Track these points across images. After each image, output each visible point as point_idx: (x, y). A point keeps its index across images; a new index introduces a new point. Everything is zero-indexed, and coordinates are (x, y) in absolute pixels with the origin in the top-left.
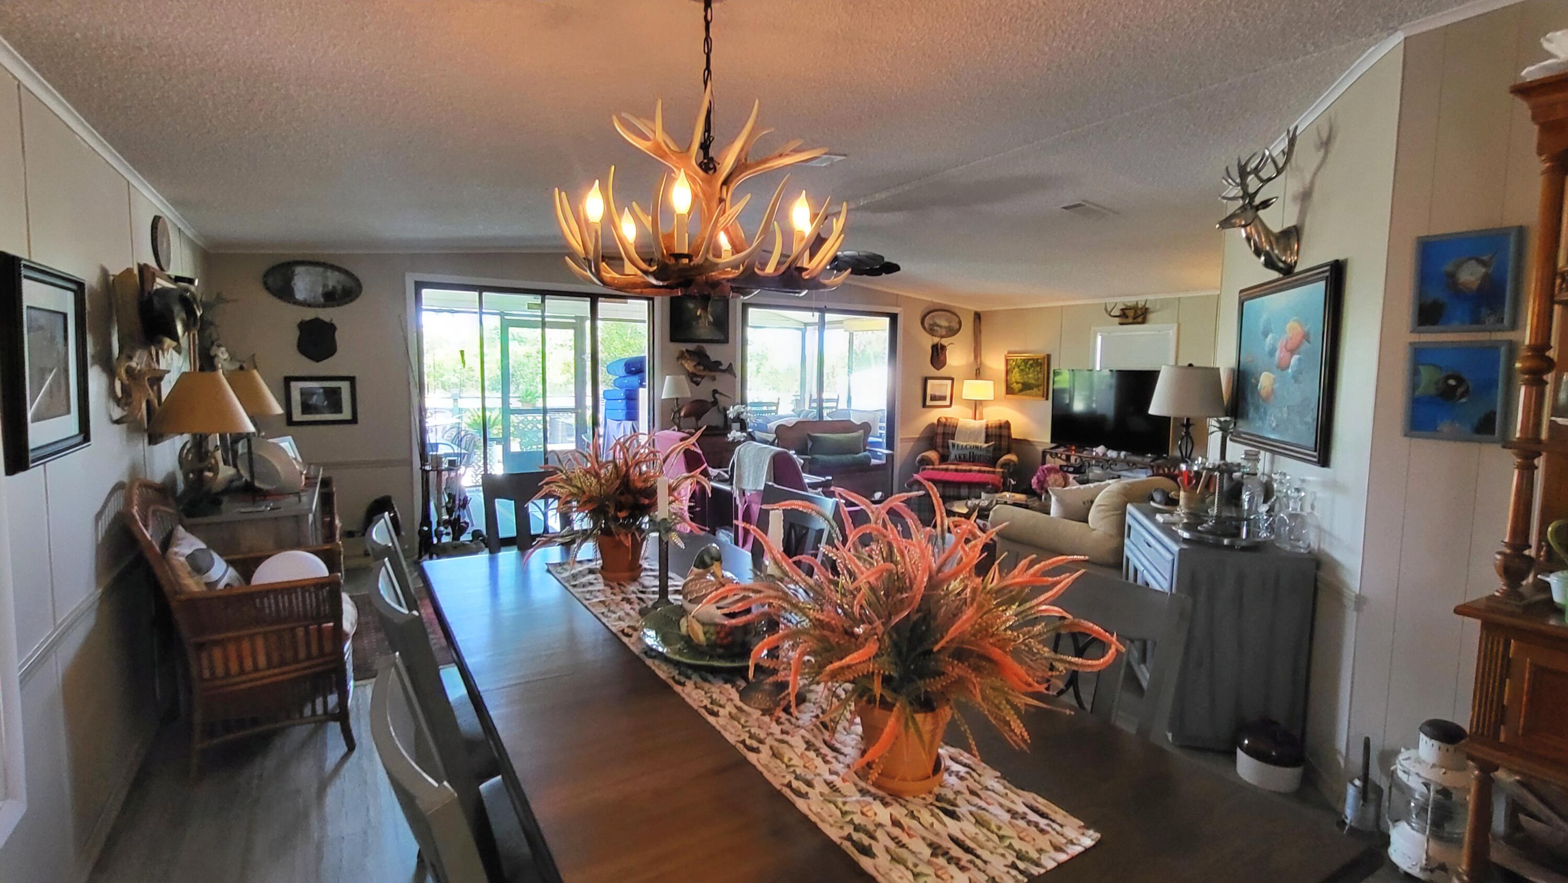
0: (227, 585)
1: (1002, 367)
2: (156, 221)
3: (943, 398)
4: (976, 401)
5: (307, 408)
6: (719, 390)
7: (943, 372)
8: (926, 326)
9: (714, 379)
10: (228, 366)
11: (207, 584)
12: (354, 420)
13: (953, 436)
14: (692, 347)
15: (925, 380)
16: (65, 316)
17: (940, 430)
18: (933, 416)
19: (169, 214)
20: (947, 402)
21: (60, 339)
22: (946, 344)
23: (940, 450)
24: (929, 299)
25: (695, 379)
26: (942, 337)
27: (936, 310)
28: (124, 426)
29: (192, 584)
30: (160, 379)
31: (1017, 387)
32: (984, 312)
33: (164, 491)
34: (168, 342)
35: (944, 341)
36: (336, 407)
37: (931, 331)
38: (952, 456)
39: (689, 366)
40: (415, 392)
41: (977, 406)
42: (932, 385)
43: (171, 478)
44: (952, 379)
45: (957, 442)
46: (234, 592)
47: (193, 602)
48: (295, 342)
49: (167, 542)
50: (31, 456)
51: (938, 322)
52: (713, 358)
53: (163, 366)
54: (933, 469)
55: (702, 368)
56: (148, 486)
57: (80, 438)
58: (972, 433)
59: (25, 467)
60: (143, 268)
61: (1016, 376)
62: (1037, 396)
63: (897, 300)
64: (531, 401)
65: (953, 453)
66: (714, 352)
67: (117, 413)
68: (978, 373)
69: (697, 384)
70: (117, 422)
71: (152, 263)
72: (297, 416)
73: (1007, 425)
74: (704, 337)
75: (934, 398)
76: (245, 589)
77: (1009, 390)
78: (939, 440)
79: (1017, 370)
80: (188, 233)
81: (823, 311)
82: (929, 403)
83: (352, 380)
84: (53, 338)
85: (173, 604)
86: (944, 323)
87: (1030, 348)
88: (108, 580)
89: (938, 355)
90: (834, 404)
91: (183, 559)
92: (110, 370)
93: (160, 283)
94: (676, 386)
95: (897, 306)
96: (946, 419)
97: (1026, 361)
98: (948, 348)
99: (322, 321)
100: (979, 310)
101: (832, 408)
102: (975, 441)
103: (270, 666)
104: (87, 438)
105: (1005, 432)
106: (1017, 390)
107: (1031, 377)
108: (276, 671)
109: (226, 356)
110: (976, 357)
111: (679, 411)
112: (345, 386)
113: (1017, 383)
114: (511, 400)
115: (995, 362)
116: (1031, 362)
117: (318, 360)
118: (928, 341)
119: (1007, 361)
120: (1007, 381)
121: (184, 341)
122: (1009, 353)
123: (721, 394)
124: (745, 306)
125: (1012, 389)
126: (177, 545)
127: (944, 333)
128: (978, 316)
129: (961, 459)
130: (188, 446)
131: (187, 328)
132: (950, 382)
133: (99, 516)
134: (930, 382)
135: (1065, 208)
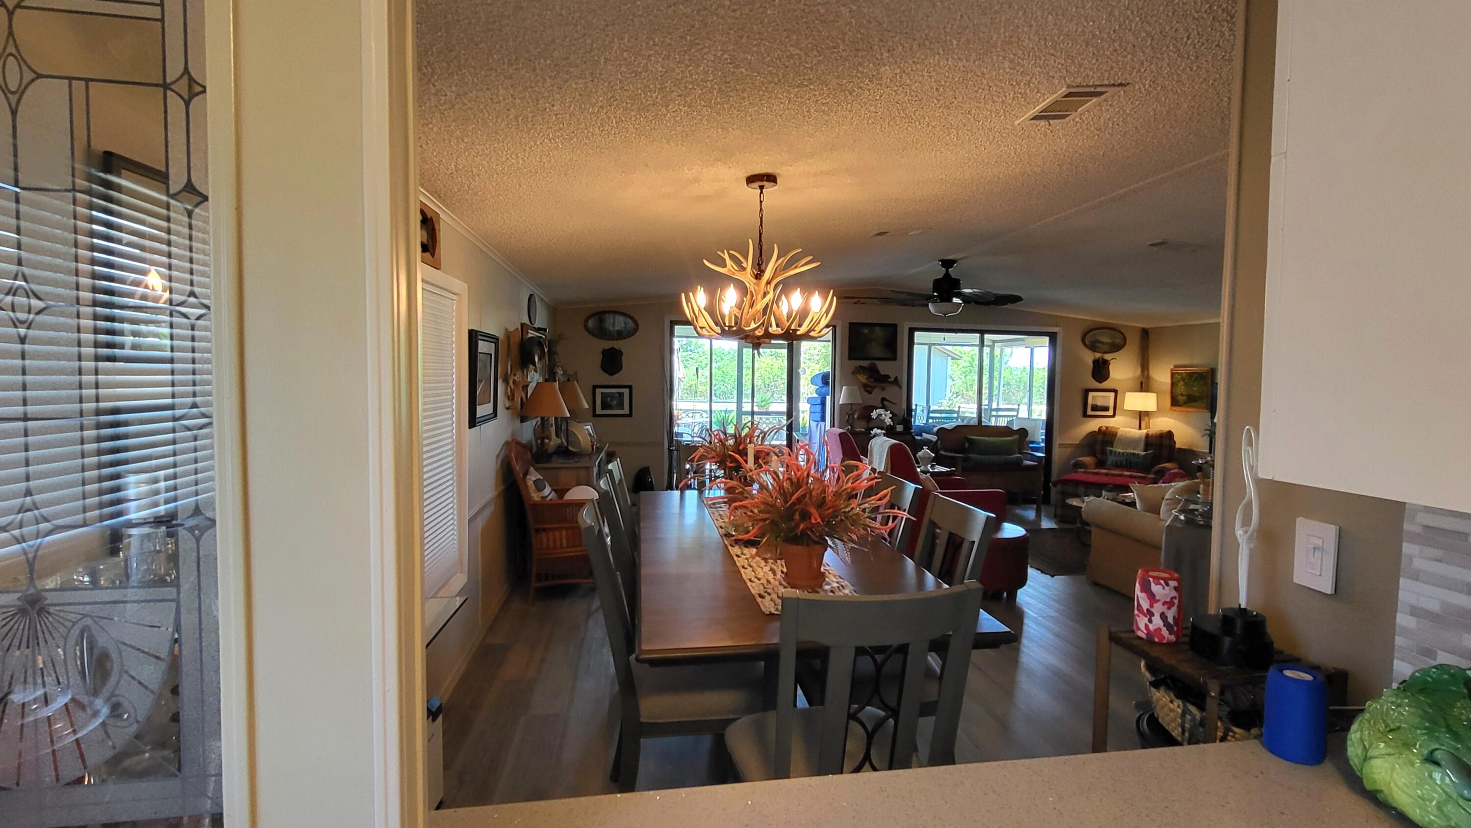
0: (551, 499)
1: (1168, 380)
2: (531, 296)
3: (1106, 409)
4: (1140, 412)
5: (605, 406)
6: (887, 398)
7: (1106, 385)
8: (1087, 342)
9: (883, 389)
10: (563, 379)
11: (542, 497)
12: (630, 415)
13: (1111, 444)
14: (865, 363)
15: (1086, 392)
16: (491, 355)
17: (1100, 437)
18: (1093, 425)
19: (537, 292)
20: (1111, 413)
21: (489, 367)
22: (1109, 359)
23: (1099, 456)
24: (1090, 318)
25: (868, 389)
26: (1106, 353)
27: (1098, 329)
28: (510, 411)
29: (536, 496)
30: (527, 386)
31: (1181, 399)
32: (1151, 328)
33: (526, 447)
34: (531, 366)
35: (1107, 357)
36: (621, 406)
37: (1093, 347)
38: (1109, 463)
39: (862, 378)
40: (667, 398)
41: (1142, 416)
42: (1093, 397)
43: (530, 441)
44: (1116, 391)
45: (1114, 449)
46: (553, 502)
47: (535, 505)
48: (599, 363)
49: (526, 473)
50: (477, 420)
51: (1100, 339)
52: (883, 372)
53: (529, 379)
54: (1084, 472)
55: (872, 380)
56: (518, 443)
57: (493, 415)
58: (1131, 442)
59: (475, 426)
60: (522, 325)
61: (1181, 388)
62: (1200, 408)
63: (1056, 320)
64: (765, 406)
65: (1111, 459)
66: (884, 367)
67: (508, 404)
68: (1144, 386)
69: (870, 393)
70: (508, 409)
71: (528, 322)
72: (599, 411)
73: (1170, 434)
74: (877, 356)
75: (1095, 408)
76: (560, 501)
77: (1175, 402)
78: (1098, 447)
79: (1182, 383)
80: (546, 300)
81: (982, 332)
82: (1089, 412)
83: (630, 387)
84: (486, 367)
85: (527, 506)
86: (1106, 339)
87: (1195, 362)
88: (502, 488)
89: (1100, 371)
90: (1015, 413)
91: (532, 482)
92: (506, 381)
93: (532, 334)
94: (850, 394)
95: (1056, 326)
96: (1107, 428)
97: (1191, 375)
98: (1111, 362)
99: (616, 349)
100: (1146, 326)
101: (1012, 416)
102: (1134, 449)
103: (568, 547)
104: (496, 416)
105: (1166, 442)
106: (1182, 402)
107: (1196, 390)
108: (571, 550)
109: (562, 372)
110: (1143, 371)
111: (853, 414)
112: (626, 391)
113: (1182, 395)
114: (744, 405)
115: (1162, 376)
116: (1196, 375)
117: (611, 374)
118: (1089, 357)
119: (1172, 374)
120: (1172, 393)
121: (538, 365)
122: (1175, 367)
123: (888, 401)
124: (912, 331)
125: (1177, 401)
126: (530, 475)
127: (1106, 348)
128: (1145, 334)
129: (1118, 465)
130: (538, 424)
131: (540, 359)
132: (1113, 394)
133: (498, 456)
134: (1091, 394)
135: (1152, 245)
